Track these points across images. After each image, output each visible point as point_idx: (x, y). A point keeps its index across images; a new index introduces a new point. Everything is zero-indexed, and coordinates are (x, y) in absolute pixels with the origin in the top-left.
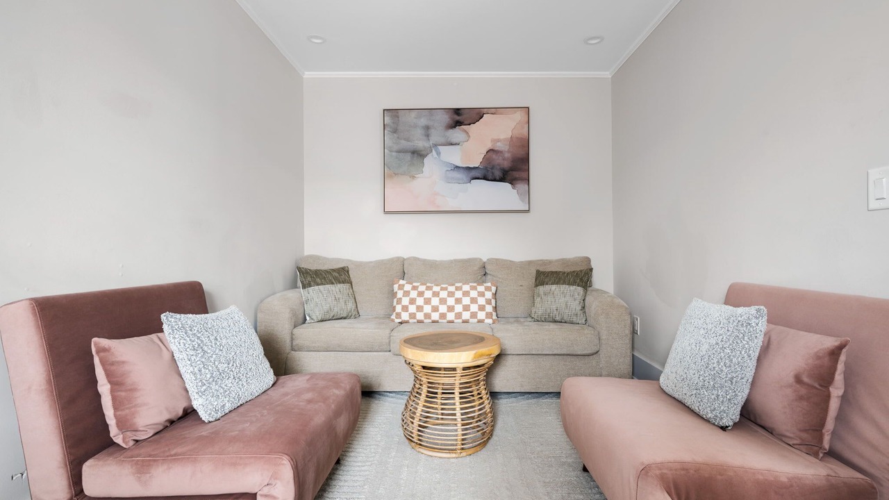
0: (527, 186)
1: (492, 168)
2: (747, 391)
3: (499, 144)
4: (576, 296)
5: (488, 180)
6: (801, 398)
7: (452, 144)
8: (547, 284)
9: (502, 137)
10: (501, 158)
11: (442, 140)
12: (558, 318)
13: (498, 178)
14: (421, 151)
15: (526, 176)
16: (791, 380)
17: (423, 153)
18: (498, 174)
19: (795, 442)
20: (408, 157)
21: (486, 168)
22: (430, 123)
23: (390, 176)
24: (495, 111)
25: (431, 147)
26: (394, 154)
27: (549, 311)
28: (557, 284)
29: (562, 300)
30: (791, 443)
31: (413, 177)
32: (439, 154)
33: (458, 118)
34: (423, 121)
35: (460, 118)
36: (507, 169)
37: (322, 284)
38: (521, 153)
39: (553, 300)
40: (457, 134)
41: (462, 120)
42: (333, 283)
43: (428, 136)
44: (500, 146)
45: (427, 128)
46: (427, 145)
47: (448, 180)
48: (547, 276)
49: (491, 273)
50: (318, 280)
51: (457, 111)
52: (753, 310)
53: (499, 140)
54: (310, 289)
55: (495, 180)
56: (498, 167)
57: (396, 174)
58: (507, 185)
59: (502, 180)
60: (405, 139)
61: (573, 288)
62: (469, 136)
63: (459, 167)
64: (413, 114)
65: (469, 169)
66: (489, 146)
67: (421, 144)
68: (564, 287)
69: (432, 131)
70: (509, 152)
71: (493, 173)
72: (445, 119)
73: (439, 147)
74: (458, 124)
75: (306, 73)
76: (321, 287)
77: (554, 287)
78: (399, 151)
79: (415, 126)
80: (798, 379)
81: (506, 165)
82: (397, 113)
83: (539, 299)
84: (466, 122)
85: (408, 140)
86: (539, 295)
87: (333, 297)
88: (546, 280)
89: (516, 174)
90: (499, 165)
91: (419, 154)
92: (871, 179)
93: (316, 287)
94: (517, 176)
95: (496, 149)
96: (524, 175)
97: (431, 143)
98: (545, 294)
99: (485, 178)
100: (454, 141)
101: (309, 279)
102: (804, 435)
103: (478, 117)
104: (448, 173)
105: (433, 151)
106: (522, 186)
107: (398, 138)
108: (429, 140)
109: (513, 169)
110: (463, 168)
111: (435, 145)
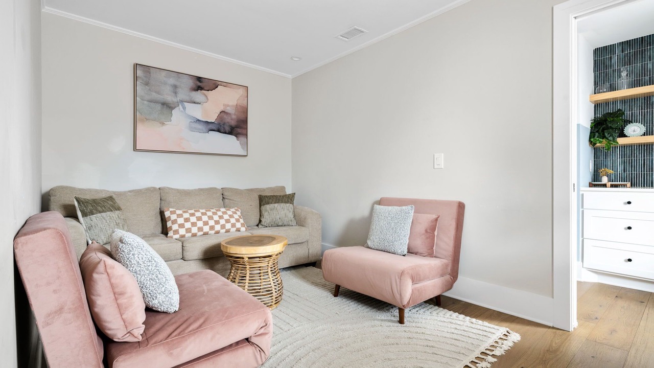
0: (246, 139)
1: (224, 124)
2: (408, 241)
3: (228, 108)
4: (290, 210)
5: (221, 132)
6: (427, 238)
7: (195, 103)
8: (271, 203)
9: (231, 103)
10: (229, 118)
11: (187, 98)
12: (280, 224)
13: (227, 132)
14: (170, 104)
15: (245, 132)
16: (424, 232)
17: (172, 105)
18: (227, 129)
19: (426, 254)
20: (159, 107)
21: (219, 124)
22: (178, 84)
23: (142, 121)
24: (226, 84)
25: (178, 102)
26: (145, 102)
27: (275, 220)
28: (278, 203)
29: (283, 212)
30: (424, 255)
31: (163, 124)
32: (184, 108)
33: (199, 84)
34: (172, 81)
35: (201, 84)
36: (233, 126)
37: (104, 211)
38: (242, 117)
39: (277, 213)
40: (198, 96)
41: (202, 86)
42: (112, 211)
43: (176, 93)
44: (229, 110)
45: (175, 87)
46: (175, 100)
47: (192, 129)
48: (270, 198)
49: (228, 198)
50: (99, 208)
51: (199, 79)
52: (409, 207)
53: (228, 106)
54: (93, 217)
55: (225, 133)
56: (228, 124)
57: (147, 120)
58: (233, 138)
59: (230, 133)
60: (156, 92)
61: (288, 205)
62: (208, 99)
63: (200, 121)
64: (164, 73)
65: (207, 122)
66: (222, 108)
67: (170, 98)
68: (283, 205)
69: (179, 90)
70: (235, 114)
71: (224, 128)
72: (191, 83)
73: (185, 103)
74: (199, 88)
75: (46, 7)
76: (103, 214)
77: (276, 205)
78: (151, 101)
79: (165, 84)
80: (426, 231)
81: (233, 123)
82: (149, 69)
83: (267, 213)
84: (205, 89)
85: (158, 93)
86: (266, 211)
87: (115, 222)
88: (270, 201)
89: (239, 130)
90: (228, 123)
91: (168, 107)
92: (435, 157)
93: (99, 215)
94: (240, 132)
95: (226, 111)
96: (244, 131)
97: (178, 99)
98: (271, 210)
99: (219, 131)
100: (197, 100)
101: (90, 207)
102: (429, 251)
103: (214, 86)
104: (191, 123)
105: (180, 105)
106: (243, 139)
107: (150, 90)
108: (176, 96)
109: (237, 127)
110: (203, 121)
111: (182, 101)
